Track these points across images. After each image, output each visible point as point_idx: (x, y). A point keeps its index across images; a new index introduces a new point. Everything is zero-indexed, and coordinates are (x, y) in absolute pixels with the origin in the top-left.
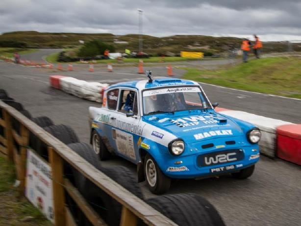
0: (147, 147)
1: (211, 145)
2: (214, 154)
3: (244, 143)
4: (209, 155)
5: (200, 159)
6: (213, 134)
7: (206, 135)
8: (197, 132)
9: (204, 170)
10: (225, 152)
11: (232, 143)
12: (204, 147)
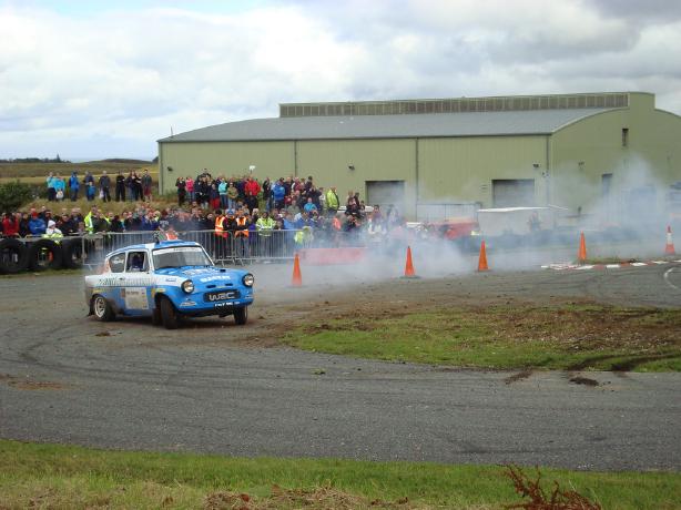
0: (164, 290)
1: (214, 286)
2: (217, 293)
3: (241, 286)
4: (213, 293)
5: (206, 297)
6: (215, 278)
7: (210, 279)
8: (203, 277)
9: (209, 305)
10: (225, 291)
11: (231, 285)
12: (209, 287)
